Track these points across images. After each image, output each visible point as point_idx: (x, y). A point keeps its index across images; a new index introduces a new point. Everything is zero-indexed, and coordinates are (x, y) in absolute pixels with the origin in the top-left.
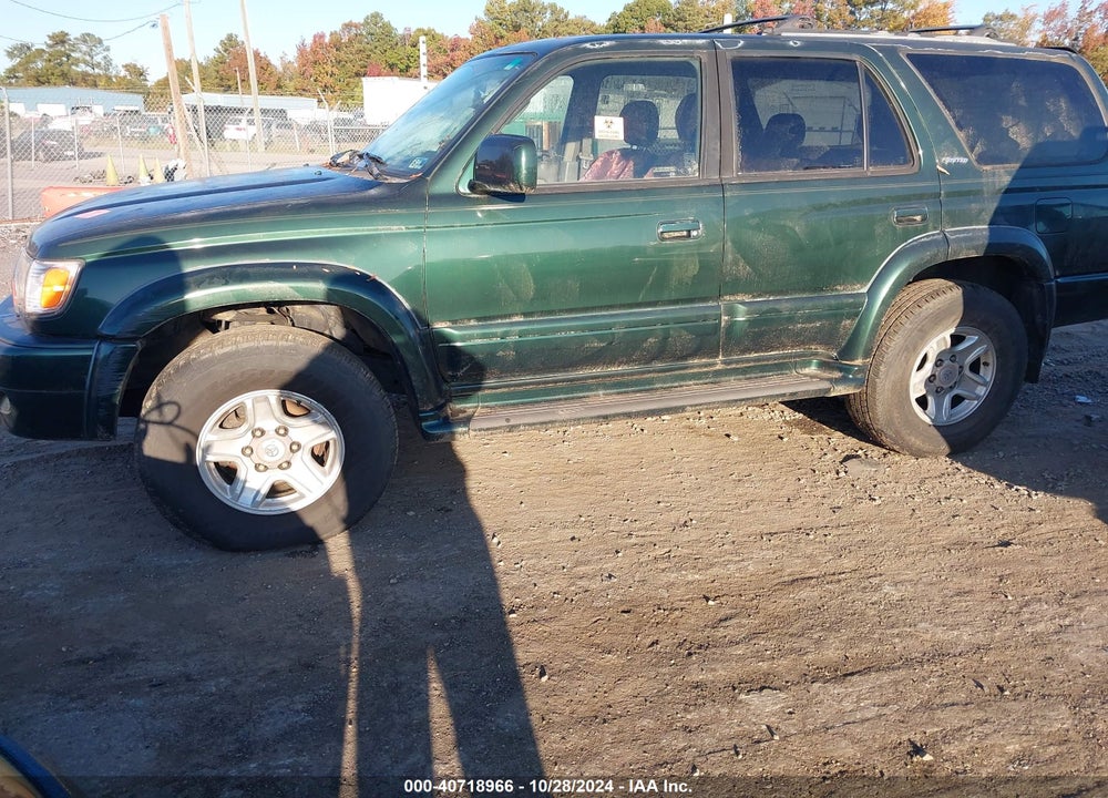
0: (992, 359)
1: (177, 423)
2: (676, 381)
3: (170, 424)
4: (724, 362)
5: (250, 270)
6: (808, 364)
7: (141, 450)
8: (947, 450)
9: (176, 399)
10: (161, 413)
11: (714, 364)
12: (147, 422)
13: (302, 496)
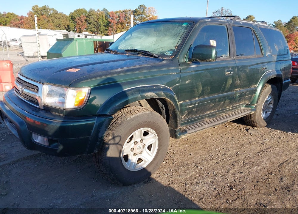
0: (272, 102)
1: (119, 143)
2: (220, 114)
3: (117, 144)
4: (232, 107)
5: (144, 89)
6: (243, 106)
7: (106, 154)
8: (266, 125)
9: (120, 135)
10: (114, 140)
11: (230, 108)
12: (109, 144)
13: (146, 162)
